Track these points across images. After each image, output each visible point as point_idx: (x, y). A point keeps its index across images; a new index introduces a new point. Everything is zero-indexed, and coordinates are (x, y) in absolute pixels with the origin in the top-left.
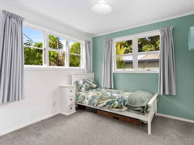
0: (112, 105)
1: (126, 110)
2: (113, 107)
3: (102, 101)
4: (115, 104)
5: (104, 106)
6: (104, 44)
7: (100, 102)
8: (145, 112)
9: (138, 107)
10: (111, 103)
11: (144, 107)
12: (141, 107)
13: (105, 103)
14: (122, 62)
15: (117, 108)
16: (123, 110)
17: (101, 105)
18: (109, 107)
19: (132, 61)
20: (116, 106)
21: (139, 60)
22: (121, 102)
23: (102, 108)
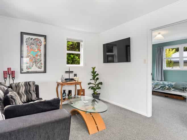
0: (164, 88)
1: (173, 90)
2: (164, 89)
3: (157, 86)
4: (166, 87)
5: (159, 89)
6: (156, 51)
7: (156, 87)
8: (185, 90)
9: (180, 88)
10: (164, 87)
11: (184, 88)
12: (182, 88)
13: (159, 87)
14: (171, 62)
15: (167, 89)
16: (172, 90)
17: (157, 88)
18: (162, 89)
19: (179, 61)
20: (167, 88)
21: (184, 61)
22: (170, 86)
23: (157, 90)
